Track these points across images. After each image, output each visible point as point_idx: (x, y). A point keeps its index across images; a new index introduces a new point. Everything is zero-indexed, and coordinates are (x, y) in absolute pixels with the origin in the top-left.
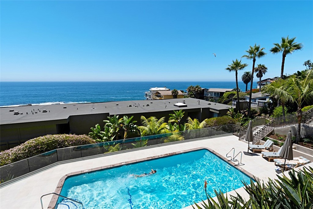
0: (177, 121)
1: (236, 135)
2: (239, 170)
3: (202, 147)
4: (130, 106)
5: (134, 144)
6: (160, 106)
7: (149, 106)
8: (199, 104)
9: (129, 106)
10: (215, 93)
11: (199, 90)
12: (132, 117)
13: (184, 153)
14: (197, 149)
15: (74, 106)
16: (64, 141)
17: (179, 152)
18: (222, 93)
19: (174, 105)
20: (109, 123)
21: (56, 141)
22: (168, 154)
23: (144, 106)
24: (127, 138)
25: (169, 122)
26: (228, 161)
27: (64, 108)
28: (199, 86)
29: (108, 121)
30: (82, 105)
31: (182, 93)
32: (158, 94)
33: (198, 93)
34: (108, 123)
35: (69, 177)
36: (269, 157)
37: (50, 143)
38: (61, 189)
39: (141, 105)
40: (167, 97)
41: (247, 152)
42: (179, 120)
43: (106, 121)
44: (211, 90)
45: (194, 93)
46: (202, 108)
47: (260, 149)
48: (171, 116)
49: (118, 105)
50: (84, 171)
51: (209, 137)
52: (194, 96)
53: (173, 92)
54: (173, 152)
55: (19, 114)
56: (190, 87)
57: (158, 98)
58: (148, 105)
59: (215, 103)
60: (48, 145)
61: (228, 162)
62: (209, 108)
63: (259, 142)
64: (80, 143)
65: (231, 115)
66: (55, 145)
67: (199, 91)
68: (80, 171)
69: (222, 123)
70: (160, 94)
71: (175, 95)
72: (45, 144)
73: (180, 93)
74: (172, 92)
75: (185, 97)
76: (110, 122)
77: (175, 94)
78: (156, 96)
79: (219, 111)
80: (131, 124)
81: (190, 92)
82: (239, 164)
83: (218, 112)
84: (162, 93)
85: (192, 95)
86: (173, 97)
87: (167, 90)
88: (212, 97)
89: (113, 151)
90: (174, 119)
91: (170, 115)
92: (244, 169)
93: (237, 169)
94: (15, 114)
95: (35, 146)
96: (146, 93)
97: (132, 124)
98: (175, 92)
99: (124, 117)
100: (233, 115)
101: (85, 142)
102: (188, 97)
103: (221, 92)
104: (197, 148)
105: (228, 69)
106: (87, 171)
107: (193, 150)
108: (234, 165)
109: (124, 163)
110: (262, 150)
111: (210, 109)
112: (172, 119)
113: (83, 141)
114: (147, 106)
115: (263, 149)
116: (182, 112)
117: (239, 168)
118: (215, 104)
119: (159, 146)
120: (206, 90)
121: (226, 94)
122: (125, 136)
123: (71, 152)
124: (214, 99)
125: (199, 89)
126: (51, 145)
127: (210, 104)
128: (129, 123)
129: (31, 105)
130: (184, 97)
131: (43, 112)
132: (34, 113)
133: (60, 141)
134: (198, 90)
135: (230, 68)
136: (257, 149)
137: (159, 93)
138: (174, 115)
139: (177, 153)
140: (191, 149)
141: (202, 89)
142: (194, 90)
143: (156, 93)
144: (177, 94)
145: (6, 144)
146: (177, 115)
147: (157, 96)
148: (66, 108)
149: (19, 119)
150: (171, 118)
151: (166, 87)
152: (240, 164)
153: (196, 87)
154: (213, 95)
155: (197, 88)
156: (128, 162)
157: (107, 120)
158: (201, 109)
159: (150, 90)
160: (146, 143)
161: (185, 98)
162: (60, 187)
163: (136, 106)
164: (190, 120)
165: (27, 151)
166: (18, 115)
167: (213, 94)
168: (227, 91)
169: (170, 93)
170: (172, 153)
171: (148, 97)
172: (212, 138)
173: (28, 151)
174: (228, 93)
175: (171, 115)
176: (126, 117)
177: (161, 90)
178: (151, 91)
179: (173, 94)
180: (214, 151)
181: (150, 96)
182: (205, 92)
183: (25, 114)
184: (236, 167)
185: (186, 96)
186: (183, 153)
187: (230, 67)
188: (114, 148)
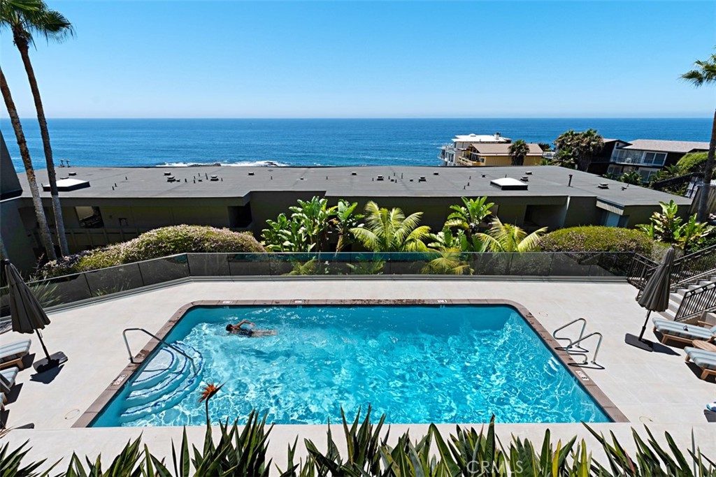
0: (466, 225)
1: (635, 285)
2: (576, 379)
3: (503, 300)
4: (380, 179)
5: (352, 266)
6: (453, 184)
7: (425, 180)
8: (569, 185)
9: (378, 180)
10: (650, 154)
11: (593, 143)
12: (355, 205)
13: (447, 305)
14: (486, 303)
15: (270, 171)
16: (202, 240)
17: (433, 300)
18: (674, 157)
19: (492, 183)
20: (301, 214)
21: (190, 238)
22: (404, 301)
23: (411, 181)
24: (342, 250)
25: (447, 227)
26: (556, 348)
27: (250, 174)
28: (595, 132)
29: (300, 209)
30: (285, 170)
31: (542, 151)
32: (471, 152)
33: (589, 153)
34: (298, 212)
35: (194, 307)
36: (707, 366)
37: (180, 240)
38: (174, 324)
39: (407, 177)
40: (496, 161)
41: (638, 335)
42: (471, 224)
43: (295, 208)
44: (637, 144)
45: (574, 153)
46: (571, 197)
47: (690, 337)
48: (454, 211)
49: (355, 174)
50: (223, 301)
51: (543, 277)
52: (575, 160)
53: (513, 149)
54: (418, 298)
55: (174, 180)
56: (567, 135)
57: (470, 163)
58: (423, 179)
59: (625, 185)
60: (175, 243)
61: (555, 351)
62: (595, 199)
63: (704, 319)
64: (232, 248)
65: (664, 224)
66: (188, 245)
67: (594, 146)
68: (216, 301)
69: (598, 244)
70: (478, 152)
71: (518, 157)
72: (172, 241)
73: (534, 149)
74: (510, 147)
75: (544, 164)
76: (302, 212)
77: (519, 152)
78: (467, 157)
79: (625, 208)
80: (351, 220)
81: (564, 149)
82: (586, 363)
83: (621, 212)
84: (483, 151)
85: (568, 157)
86: (511, 162)
87: (500, 142)
88: (637, 167)
89: (296, 274)
90: (459, 219)
91: (451, 207)
92: (590, 380)
93: (572, 375)
94: (168, 181)
95: (156, 243)
96: (443, 148)
97: (354, 221)
98: (521, 148)
99: (340, 204)
100: (672, 226)
101: (241, 247)
102: (556, 162)
103: (670, 153)
104: (486, 300)
105: (692, 75)
106: (228, 303)
107: (472, 303)
108: (566, 362)
109: (300, 302)
110: (695, 342)
111: (598, 202)
112: (456, 218)
113: (237, 243)
114: (420, 180)
115: (702, 339)
116: (485, 203)
117: (579, 374)
118: (623, 189)
119: (394, 280)
120: (621, 145)
121: (689, 159)
122: (338, 246)
123: (218, 262)
124: (642, 172)
125: (594, 141)
126: (181, 244)
127: (605, 187)
128: (348, 219)
129: (219, 165)
130: (541, 162)
131: (212, 180)
132: (197, 181)
133: (196, 239)
134: (589, 143)
135: (701, 72)
136: (678, 334)
137: (475, 150)
138: (463, 208)
139: (427, 303)
140: (468, 300)
141: (605, 140)
142: (578, 144)
143: (468, 150)
144: (525, 153)
145: (119, 233)
146: (470, 211)
147: (470, 157)
148: (252, 174)
149: (170, 191)
150: (453, 215)
151: (498, 134)
152: (590, 365)
153: (586, 136)
154: (642, 160)
155: (587, 139)
156: (309, 300)
157: (298, 207)
158: (569, 199)
159: (455, 140)
160: (379, 268)
161: (543, 167)
162: (173, 322)
163: (392, 180)
164: (498, 225)
165: (143, 248)
166: (173, 183)
167: (643, 158)
168: (695, 151)
169: (505, 150)
170: (415, 300)
171: (446, 160)
172: (549, 280)
173: (146, 249)
174: (697, 154)
175: (455, 208)
176: (345, 205)
177: (483, 142)
178: (455, 143)
179: (512, 152)
180: (533, 315)
181: (453, 155)
182: (615, 149)
183: (183, 181)
184: (571, 368)
185: (550, 160)
186: (443, 305)
187: (700, 69)
188: (301, 268)
